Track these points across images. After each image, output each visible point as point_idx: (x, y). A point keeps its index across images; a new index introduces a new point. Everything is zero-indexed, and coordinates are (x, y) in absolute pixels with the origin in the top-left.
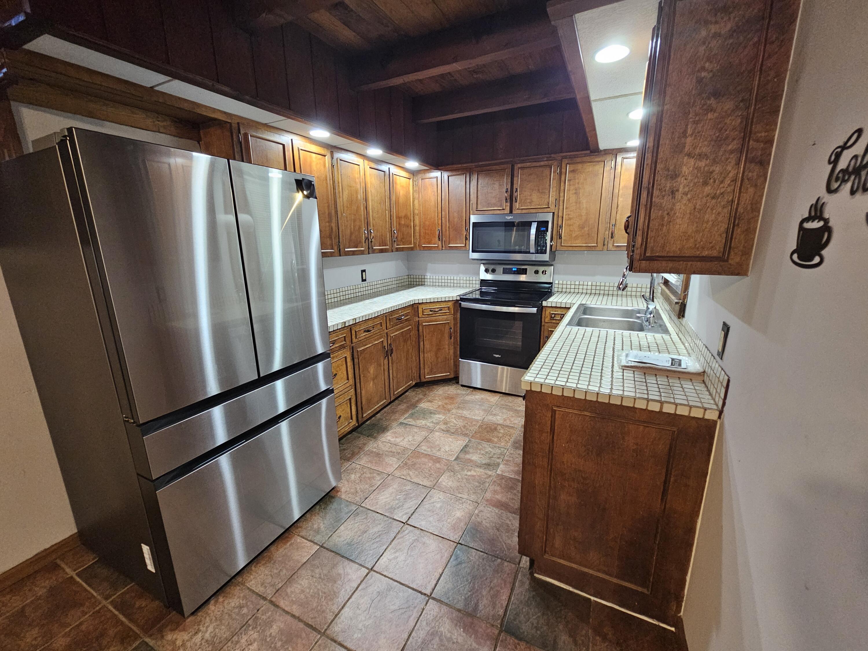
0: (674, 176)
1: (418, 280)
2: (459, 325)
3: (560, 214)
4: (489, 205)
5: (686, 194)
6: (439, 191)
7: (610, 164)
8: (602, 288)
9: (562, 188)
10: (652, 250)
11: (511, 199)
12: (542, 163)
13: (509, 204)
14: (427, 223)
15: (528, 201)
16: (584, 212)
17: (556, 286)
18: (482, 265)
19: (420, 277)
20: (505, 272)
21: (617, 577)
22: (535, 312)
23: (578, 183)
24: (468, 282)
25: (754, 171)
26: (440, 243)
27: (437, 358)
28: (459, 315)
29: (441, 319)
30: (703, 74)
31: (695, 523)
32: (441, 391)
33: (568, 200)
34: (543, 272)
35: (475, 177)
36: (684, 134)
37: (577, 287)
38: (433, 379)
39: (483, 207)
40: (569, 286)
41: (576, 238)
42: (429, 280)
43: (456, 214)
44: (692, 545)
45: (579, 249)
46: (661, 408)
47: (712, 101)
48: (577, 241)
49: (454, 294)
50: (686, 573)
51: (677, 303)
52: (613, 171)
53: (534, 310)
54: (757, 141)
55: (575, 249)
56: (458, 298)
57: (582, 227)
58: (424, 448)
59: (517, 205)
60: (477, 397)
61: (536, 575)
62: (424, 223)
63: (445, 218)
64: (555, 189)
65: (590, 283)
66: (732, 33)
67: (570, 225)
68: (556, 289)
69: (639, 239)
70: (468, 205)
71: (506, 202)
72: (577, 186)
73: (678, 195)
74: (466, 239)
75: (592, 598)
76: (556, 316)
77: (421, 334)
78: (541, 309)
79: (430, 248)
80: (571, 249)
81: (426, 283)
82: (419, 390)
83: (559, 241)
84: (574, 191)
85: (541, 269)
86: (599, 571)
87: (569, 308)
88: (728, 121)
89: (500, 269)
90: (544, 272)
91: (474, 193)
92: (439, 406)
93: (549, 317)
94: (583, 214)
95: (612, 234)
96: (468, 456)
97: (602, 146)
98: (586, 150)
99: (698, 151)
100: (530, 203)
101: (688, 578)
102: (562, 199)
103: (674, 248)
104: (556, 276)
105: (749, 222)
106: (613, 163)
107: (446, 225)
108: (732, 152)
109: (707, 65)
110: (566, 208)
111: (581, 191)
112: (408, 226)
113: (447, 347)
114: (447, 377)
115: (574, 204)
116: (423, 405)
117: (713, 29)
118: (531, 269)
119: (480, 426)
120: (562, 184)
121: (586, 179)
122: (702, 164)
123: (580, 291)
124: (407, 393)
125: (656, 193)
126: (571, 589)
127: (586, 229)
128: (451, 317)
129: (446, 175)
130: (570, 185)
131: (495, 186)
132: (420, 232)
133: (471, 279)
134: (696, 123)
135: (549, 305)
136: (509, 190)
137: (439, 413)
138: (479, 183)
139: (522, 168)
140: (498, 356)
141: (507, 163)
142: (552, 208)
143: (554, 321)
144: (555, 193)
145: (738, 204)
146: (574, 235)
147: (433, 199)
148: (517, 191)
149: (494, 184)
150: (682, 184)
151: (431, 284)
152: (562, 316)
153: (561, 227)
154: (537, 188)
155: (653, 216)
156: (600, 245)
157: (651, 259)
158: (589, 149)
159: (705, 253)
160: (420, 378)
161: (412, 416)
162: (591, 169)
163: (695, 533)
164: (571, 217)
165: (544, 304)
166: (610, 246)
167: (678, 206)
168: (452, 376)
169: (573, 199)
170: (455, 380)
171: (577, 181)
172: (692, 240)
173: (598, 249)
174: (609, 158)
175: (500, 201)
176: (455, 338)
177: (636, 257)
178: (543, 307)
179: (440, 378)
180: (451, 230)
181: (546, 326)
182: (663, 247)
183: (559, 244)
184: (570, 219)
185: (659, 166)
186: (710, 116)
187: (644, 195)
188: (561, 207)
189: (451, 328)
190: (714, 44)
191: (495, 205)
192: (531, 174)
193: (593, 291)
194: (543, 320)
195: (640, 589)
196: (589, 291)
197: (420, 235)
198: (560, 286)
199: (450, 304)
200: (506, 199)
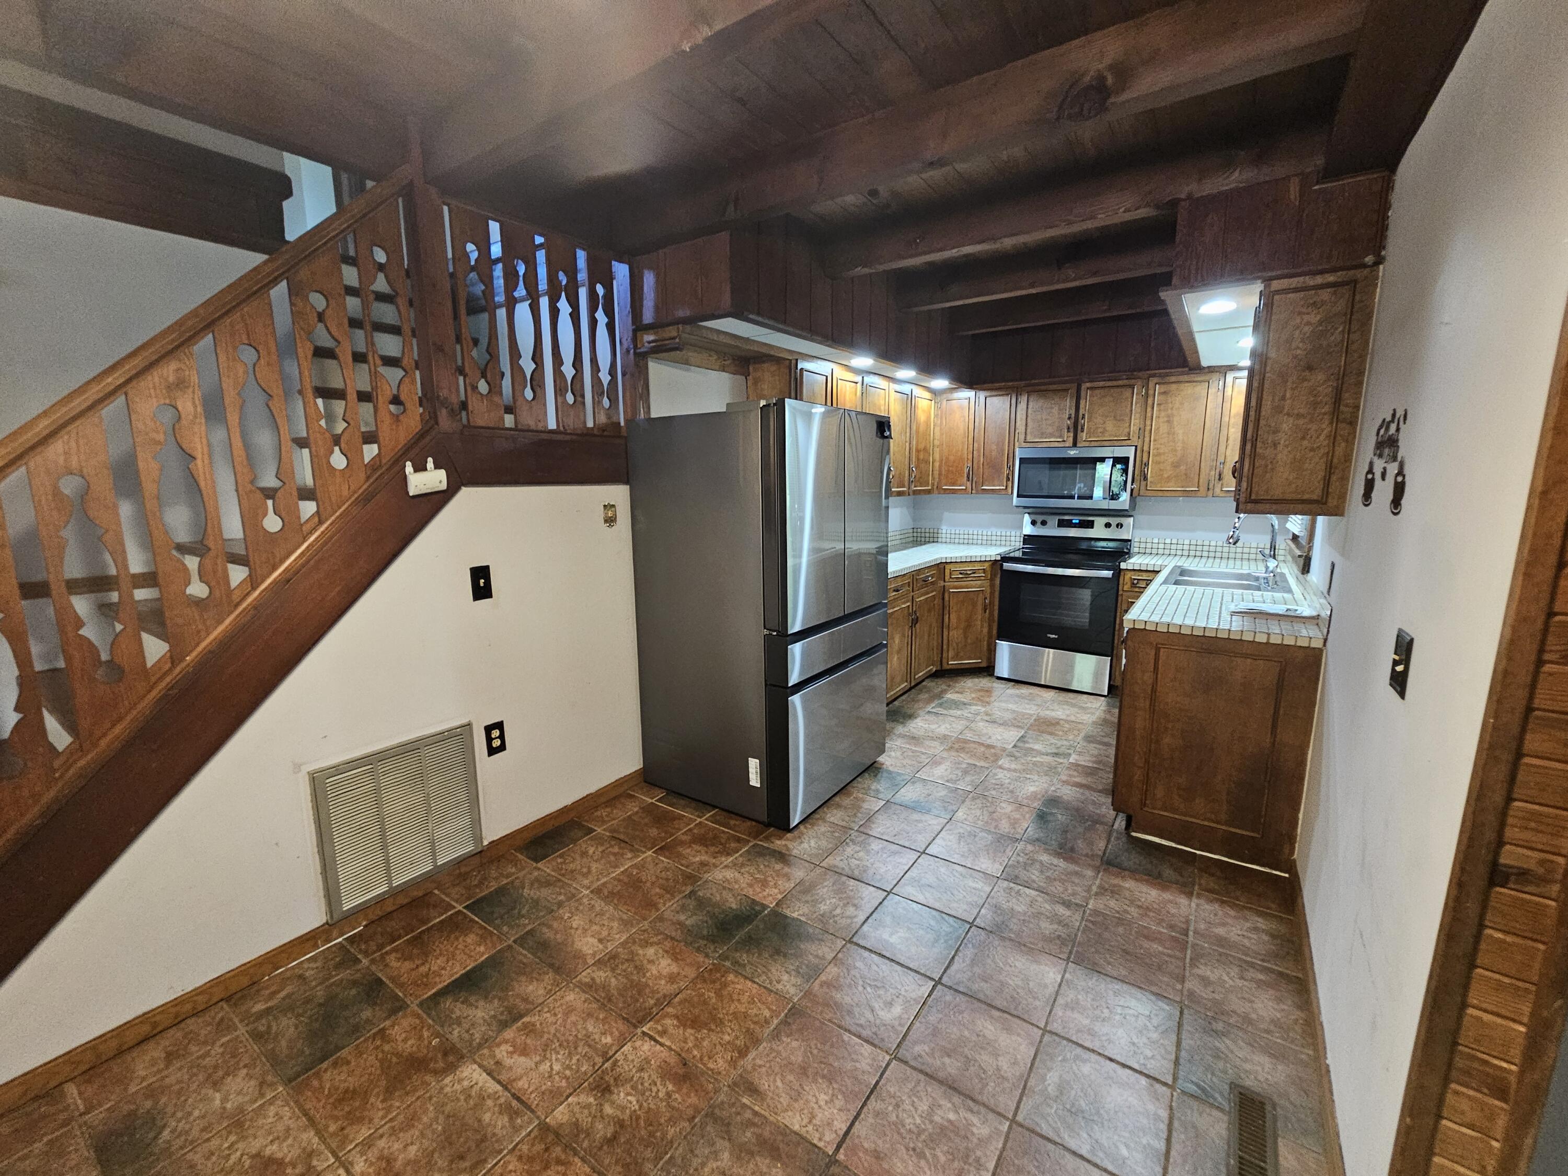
0: (1276, 432)
1: (927, 535)
2: (997, 594)
3: (1146, 448)
4: (1042, 435)
5: (1287, 446)
6: (972, 417)
7: (1216, 383)
8: (1206, 548)
9: (1149, 414)
10: (1257, 494)
11: (1076, 428)
12: (1120, 383)
13: (1072, 435)
14: (952, 458)
15: (1100, 430)
16: (1179, 446)
17: (1136, 544)
18: (1027, 515)
19: (932, 531)
20: (1062, 524)
21: (1226, 824)
22: (1110, 576)
23: (1172, 409)
24: (1003, 538)
25: (1344, 429)
26: (969, 484)
27: (966, 638)
28: (998, 581)
29: (974, 586)
30: (1299, 352)
31: (1304, 754)
32: (970, 684)
33: (1158, 429)
34: (1117, 526)
35: (1024, 399)
36: (1283, 398)
37: (1168, 546)
38: (959, 667)
39: (1035, 437)
40: (1155, 546)
41: (1169, 479)
42: (944, 536)
43: (994, 447)
44: (1303, 779)
45: (1173, 494)
46: (1268, 638)
47: (1307, 373)
48: (1171, 484)
49: (993, 552)
50: (1298, 810)
51: (1300, 556)
52: (1220, 394)
53: (1107, 574)
54: (1347, 406)
55: (1168, 494)
56: (999, 558)
57: (1176, 466)
58: (968, 735)
59: (1083, 436)
60: (1022, 691)
61: (1134, 834)
62: (947, 458)
63: (979, 451)
64: (1138, 415)
65: (1187, 542)
66: (1320, 323)
67: (1159, 463)
68: (1136, 550)
69: (1244, 485)
70: (1012, 434)
71: (1068, 431)
72: (1170, 411)
73: (1280, 447)
74: (1008, 479)
75: (1198, 852)
76: (1141, 582)
77: (946, 603)
78: (1118, 572)
79: (954, 492)
80: (1160, 494)
81: (940, 540)
82: (940, 681)
83: (1143, 483)
84: (1166, 419)
85: (1114, 521)
86: (1205, 819)
87: (1158, 572)
88: (1320, 389)
89: (1053, 521)
90: (1120, 525)
91: (1021, 419)
92: (973, 699)
93: (1129, 584)
94: (1179, 449)
95: (1220, 475)
96: (1027, 745)
97: (1205, 363)
98: (1183, 367)
99: (1296, 412)
100: (1102, 433)
101: (1301, 816)
102: (1148, 428)
103: (1277, 493)
104: (1137, 532)
105: (1343, 470)
106: (1221, 383)
107: (979, 461)
108: (1325, 414)
109: (1301, 345)
110: (1155, 440)
111: (1175, 419)
112: (927, 462)
113: (979, 623)
114: (977, 666)
115: (1165, 435)
116: (950, 696)
117: (1306, 318)
118: (1100, 522)
119: (1035, 720)
120: (1149, 409)
121: (1182, 404)
122: (1301, 422)
123: (1173, 552)
124: (924, 683)
125: (1259, 444)
126: (1174, 845)
127: (1183, 468)
128: (987, 583)
129: (982, 395)
130: (1160, 410)
131: (1054, 411)
132: (940, 471)
133: (1008, 534)
134: (1292, 389)
135: (1130, 567)
136: (1073, 416)
137: (976, 705)
138: (1030, 406)
139: (1091, 388)
140: (1054, 636)
141: (1071, 382)
142: (1134, 440)
143: (1137, 590)
144: (1137, 421)
145: (1332, 456)
146: (1166, 476)
147: (962, 427)
148: (1083, 417)
149: (1052, 408)
150: (1282, 438)
151: (948, 540)
152: (1148, 582)
153: (1147, 465)
154: (1113, 414)
155: (1257, 464)
156: (1203, 489)
157: (1256, 502)
158: (1187, 366)
159: (1306, 497)
160: (941, 664)
161: (941, 705)
162: (1189, 392)
163: (1306, 765)
164: (1162, 451)
165: (1123, 566)
166: (1217, 490)
167: (1279, 456)
168: (984, 665)
169: (1164, 428)
170: (987, 670)
171: (1170, 405)
172: (1293, 486)
173: (1199, 494)
174: (1215, 377)
175: (1060, 430)
176: (991, 614)
177: (1242, 499)
178: (1120, 570)
179: (967, 666)
180: (986, 467)
181: (1124, 597)
182: (1267, 491)
183: (1143, 488)
184: (1159, 454)
185: (1262, 422)
186: (1305, 384)
187: (1248, 447)
188: (1147, 439)
189: (985, 598)
190: (1307, 329)
191: (1052, 435)
192: (1104, 396)
193: (1192, 553)
194: (1120, 588)
195: (1252, 834)
196: (1186, 553)
197: (940, 474)
198: (1143, 545)
199: (986, 566)
200: (1069, 428)
